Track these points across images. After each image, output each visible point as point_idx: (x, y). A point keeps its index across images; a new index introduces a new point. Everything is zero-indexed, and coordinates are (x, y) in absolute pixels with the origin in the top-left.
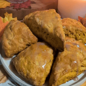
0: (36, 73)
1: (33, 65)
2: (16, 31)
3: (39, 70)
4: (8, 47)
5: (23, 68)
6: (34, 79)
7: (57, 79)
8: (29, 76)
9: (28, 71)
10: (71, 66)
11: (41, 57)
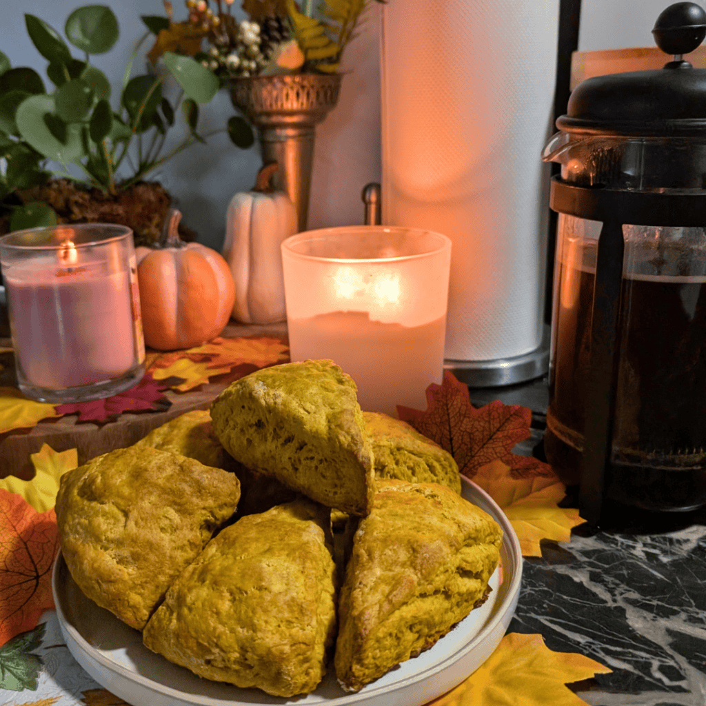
0: (283, 628)
1: (261, 597)
2: (126, 491)
3: (292, 611)
4: (126, 577)
5: (215, 629)
6: (282, 653)
7: (369, 627)
8: (253, 649)
9: (243, 632)
10: (415, 568)
11: (284, 557)
